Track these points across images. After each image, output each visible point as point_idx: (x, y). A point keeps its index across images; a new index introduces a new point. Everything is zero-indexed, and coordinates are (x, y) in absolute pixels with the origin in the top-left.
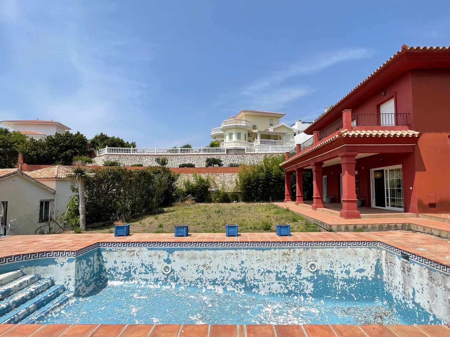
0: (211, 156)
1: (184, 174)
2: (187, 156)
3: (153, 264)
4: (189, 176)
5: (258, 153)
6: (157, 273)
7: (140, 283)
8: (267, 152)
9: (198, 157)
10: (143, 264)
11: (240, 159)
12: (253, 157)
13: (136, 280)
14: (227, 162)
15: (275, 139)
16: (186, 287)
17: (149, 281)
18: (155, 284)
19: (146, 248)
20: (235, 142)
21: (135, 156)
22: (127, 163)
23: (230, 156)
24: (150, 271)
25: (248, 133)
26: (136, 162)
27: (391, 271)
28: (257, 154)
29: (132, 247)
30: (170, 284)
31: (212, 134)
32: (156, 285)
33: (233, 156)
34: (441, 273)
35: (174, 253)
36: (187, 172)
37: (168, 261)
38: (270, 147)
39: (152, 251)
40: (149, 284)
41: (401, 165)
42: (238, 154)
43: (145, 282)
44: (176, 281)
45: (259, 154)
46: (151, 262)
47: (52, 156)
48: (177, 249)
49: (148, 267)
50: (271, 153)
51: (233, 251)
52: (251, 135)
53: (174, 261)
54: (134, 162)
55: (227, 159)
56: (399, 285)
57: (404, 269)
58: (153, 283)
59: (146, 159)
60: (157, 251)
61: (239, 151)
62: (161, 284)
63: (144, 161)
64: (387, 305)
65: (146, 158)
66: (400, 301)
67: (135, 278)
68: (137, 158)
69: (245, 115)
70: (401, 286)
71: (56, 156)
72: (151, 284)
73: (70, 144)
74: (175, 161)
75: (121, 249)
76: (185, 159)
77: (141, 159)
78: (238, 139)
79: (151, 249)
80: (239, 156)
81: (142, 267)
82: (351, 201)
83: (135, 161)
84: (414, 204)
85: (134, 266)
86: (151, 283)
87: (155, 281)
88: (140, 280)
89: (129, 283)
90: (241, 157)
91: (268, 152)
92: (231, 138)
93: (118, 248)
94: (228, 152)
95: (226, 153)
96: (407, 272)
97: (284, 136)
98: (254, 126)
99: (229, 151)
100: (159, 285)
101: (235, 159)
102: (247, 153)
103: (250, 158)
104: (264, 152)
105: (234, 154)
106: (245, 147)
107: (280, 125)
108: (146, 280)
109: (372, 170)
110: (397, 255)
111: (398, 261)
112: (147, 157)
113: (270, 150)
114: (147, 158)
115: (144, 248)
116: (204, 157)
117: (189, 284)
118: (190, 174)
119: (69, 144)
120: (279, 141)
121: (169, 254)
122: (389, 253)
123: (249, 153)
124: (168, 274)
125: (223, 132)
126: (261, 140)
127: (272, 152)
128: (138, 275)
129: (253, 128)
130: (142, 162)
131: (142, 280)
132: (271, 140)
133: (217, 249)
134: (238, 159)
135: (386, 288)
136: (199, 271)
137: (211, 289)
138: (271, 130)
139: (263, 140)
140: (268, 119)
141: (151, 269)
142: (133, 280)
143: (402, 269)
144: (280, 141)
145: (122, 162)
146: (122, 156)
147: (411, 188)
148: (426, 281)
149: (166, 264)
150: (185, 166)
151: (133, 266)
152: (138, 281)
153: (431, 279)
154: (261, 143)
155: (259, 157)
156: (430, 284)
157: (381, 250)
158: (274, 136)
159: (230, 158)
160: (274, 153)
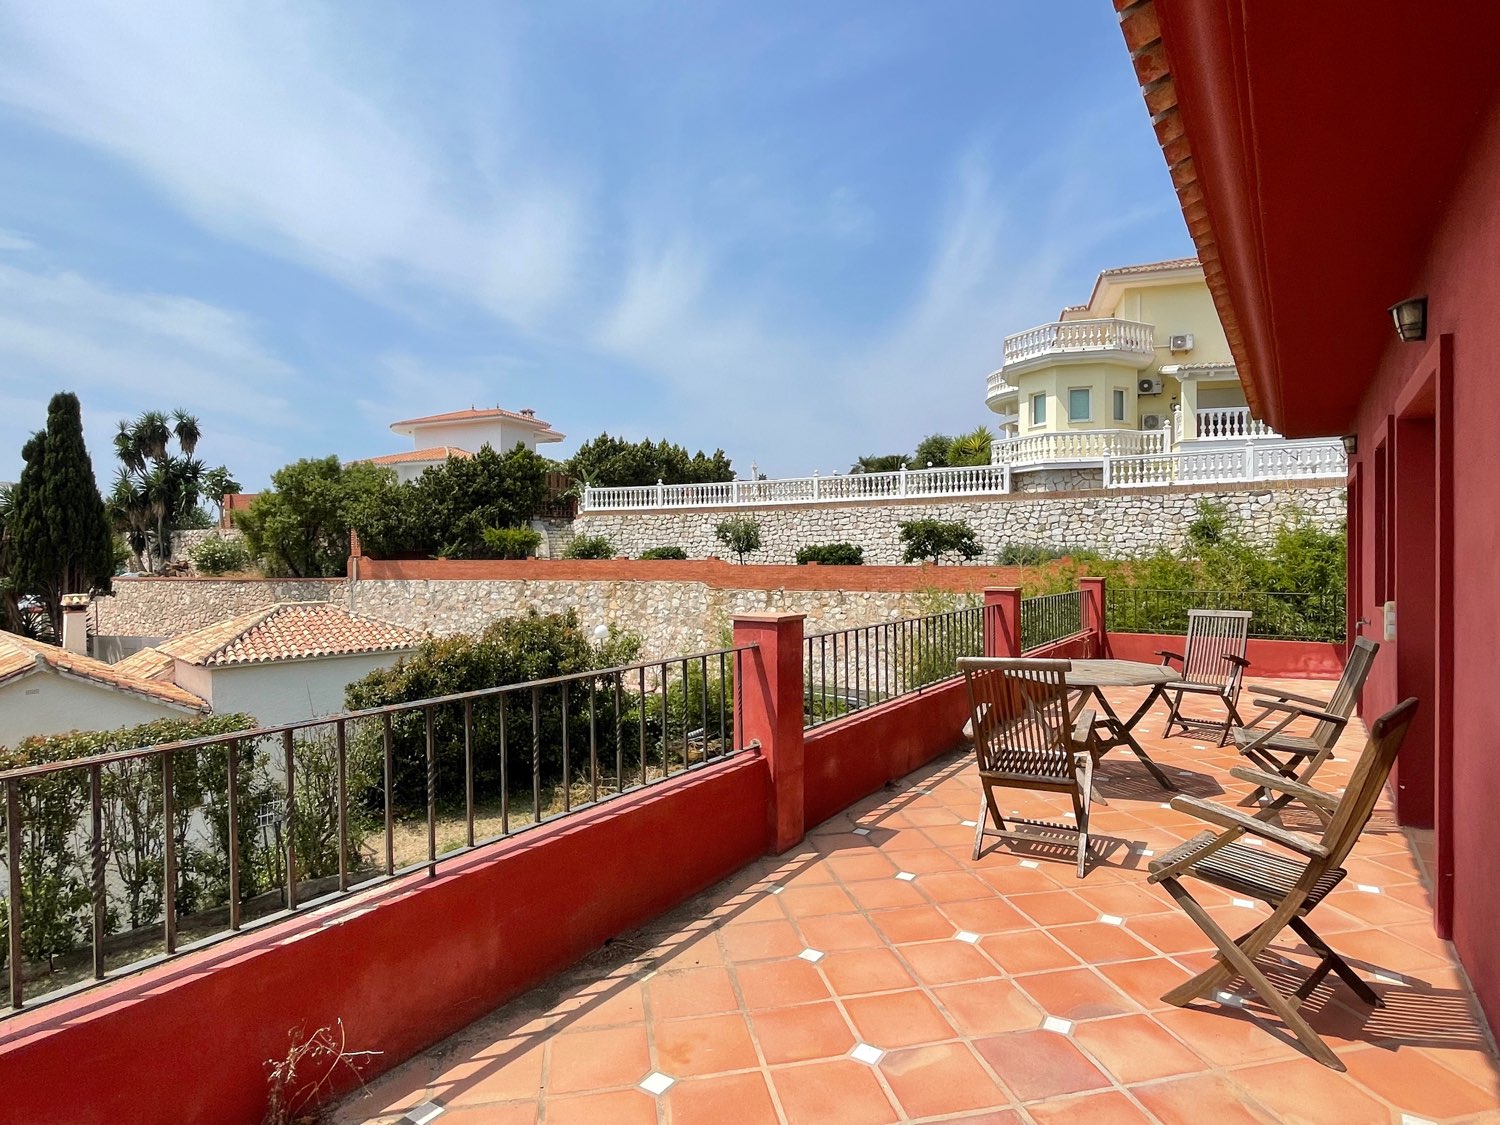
0: (940, 506)
1: (804, 593)
2: (846, 510)
4: (824, 601)
5: (1177, 483)
8: (1229, 479)
9: (886, 512)
11: (1075, 517)
12: (1146, 504)
14: (1009, 533)
20: (1055, 436)
21: (668, 516)
22: (645, 541)
23: (1023, 507)
25: (1141, 384)
26: (672, 535)
28: (1172, 489)
31: (990, 396)
33: (1041, 502)
36: (817, 584)
38: (1249, 451)
42: (1065, 495)
45: (1182, 489)
47: (433, 530)
50: (1252, 484)
52: (1156, 389)
54: (665, 537)
55: (1009, 517)
59: (704, 526)
61: (1075, 480)
63: (698, 533)
65: (704, 521)
68: (676, 520)
69: (1126, 289)
71: (445, 528)
73: (484, 488)
74: (800, 528)
76: (835, 522)
77: (687, 524)
78: (1072, 417)
80: (1069, 502)
83: (669, 531)
90: (1078, 506)
91: (1235, 480)
92: (1038, 414)
94: (1020, 484)
95: (1006, 490)
98: (1176, 338)
99: (1027, 480)
101: (1052, 519)
102: (1114, 485)
103: (1130, 511)
104: (1212, 481)
105: (1046, 496)
106: (1101, 459)
112: (706, 516)
113: (1250, 469)
114: (706, 519)
116: (909, 512)
118: (826, 594)
119: (481, 486)
123: (1123, 485)
125: (1016, 388)
126: (1203, 412)
127: (1261, 478)
129: (1173, 353)
130: (691, 535)
134: (1064, 518)
139: (1211, 412)
145: (632, 537)
146: (629, 517)
150: (812, 559)
154: (1203, 427)
155: (1179, 504)
159: (1027, 515)
160: (1274, 484)
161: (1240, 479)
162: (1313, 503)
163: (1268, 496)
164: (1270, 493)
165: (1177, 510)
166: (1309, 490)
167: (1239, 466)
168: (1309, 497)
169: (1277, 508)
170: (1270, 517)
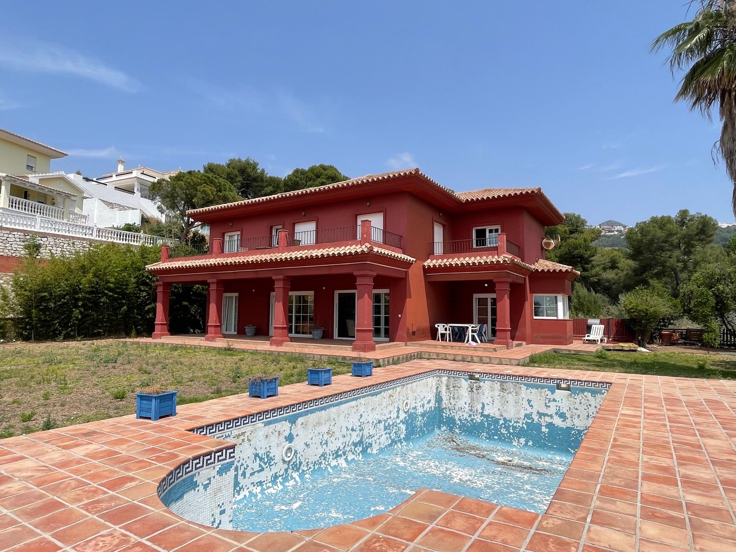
3: (270, 451)
6: (276, 463)
7: (253, 492)
8: (29, 229)
10: (257, 455)
13: (245, 489)
15: (39, 202)
16: (310, 473)
17: (264, 483)
18: (274, 486)
19: (262, 423)
24: (265, 464)
27: (454, 395)
29: (242, 426)
30: (292, 478)
32: (276, 486)
34: (513, 382)
35: (297, 422)
37: (290, 438)
38: (38, 219)
39: (271, 426)
40: (266, 488)
41: (389, 290)
43: (259, 488)
44: (298, 470)
45: (7, 229)
46: (268, 447)
48: (300, 415)
49: (264, 458)
50: (39, 233)
51: (354, 403)
53: (297, 435)
56: (465, 405)
57: (472, 389)
58: (270, 485)
60: (276, 424)
62: (281, 481)
64: (446, 430)
66: (466, 419)
67: (244, 486)
70: (467, 406)
72: (269, 488)
75: (223, 436)
79: (269, 423)
81: (255, 462)
82: (363, 330)
84: (401, 332)
85: (244, 463)
86: (267, 485)
87: (273, 479)
88: (251, 488)
89: (237, 500)
93: (218, 436)
96: (475, 391)
97: (67, 199)
100: (279, 484)
104: (22, 228)
107: (56, 174)
108: (260, 483)
109: (337, 293)
110: (463, 378)
111: (465, 384)
113: (38, 226)
115: (260, 424)
117: (313, 467)
120: (49, 206)
121: (292, 425)
122: (452, 379)
124: (289, 461)
126: (12, 197)
127: (42, 231)
128: (249, 478)
131: (254, 486)
132: (31, 202)
133: (341, 403)
135: (446, 414)
136: (323, 443)
137: (335, 465)
138: (33, 179)
139: (15, 198)
140: (25, 154)
141: (268, 460)
142: (241, 492)
143: (469, 389)
144: (52, 207)
147: (400, 316)
148: (497, 393)
149: (288, 445)
151: (242, 465)
152: (249, 490)
153: (503, 390)
154: (11, 204)
155: (5, 236)
156: (502, 394)
157: (440, 377)
158: (39, 194)
160: (49, 234)
161: (32, 229)
162: (63, 244)
163: (46, 239)
164: (47, 237)
165: (5, 238)
166: (61, 239)
167: (33, 224)
168: (61, 241)
169: (49, 244)
170: (46, 247)
